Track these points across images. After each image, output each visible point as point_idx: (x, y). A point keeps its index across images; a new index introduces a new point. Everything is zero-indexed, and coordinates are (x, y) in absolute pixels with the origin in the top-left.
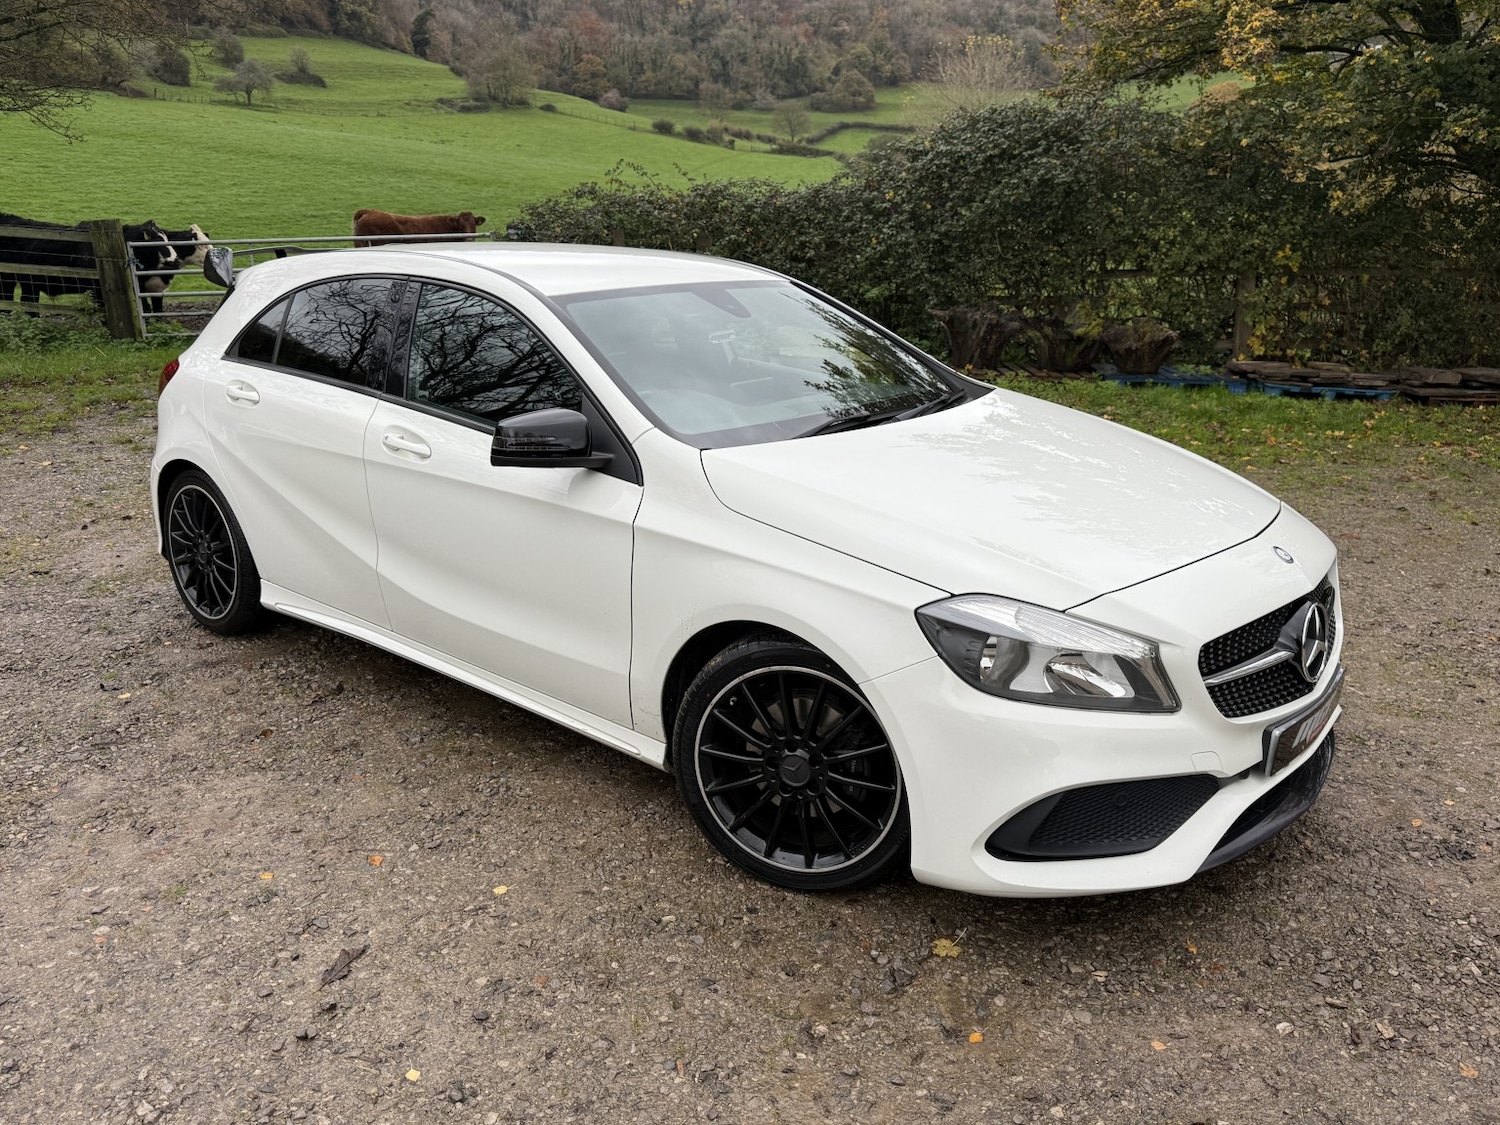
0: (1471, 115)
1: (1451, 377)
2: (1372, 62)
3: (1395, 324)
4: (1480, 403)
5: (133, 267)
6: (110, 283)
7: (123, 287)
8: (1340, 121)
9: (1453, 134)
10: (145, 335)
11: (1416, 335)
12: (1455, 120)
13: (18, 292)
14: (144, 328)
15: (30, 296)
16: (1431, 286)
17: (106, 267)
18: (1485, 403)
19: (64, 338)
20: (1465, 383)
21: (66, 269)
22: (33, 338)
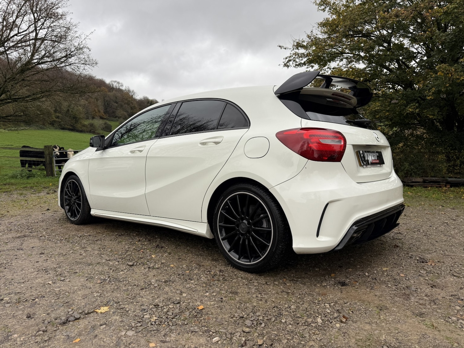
0: (414, 106)
1: (419, 179)
2: (384, 93)
3: (404, 167)
4: (429, 187)
5: (54, 157)
6: (48, 162)
7: (51, 163)
8: (376, 108)
9: (409, 111)
10: (55, 175)
11: (410, 170)
12: (410, 107)
13: (27, 165)
14: (55, 174)
15: (30, 166)
16: (413, 157)
17: (47, 157)
18: (431, 187)
19: (34, 177)
20: (424, 182)
21: (37, 159)
22: (25, 176)
